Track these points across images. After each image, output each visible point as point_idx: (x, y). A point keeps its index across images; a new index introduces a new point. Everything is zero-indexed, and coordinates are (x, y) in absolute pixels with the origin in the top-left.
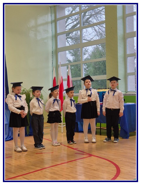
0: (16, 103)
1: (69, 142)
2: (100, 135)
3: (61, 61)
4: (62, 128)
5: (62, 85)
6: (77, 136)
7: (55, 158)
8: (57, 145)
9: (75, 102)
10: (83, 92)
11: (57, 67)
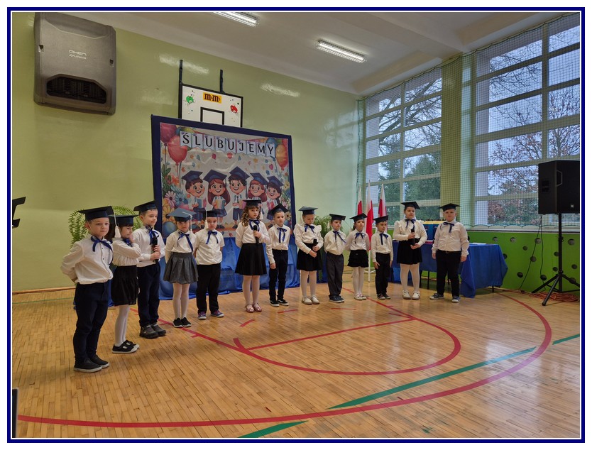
0: (306, 237)
1: (379, 296)
2: (428, 289)
3: (370, 178)
4: (370, 275)
5: (371, 212)
6: (392, 289)
7: (359, 317)
8: (361, 298)
10: (401, 223)
11: (364, 187)
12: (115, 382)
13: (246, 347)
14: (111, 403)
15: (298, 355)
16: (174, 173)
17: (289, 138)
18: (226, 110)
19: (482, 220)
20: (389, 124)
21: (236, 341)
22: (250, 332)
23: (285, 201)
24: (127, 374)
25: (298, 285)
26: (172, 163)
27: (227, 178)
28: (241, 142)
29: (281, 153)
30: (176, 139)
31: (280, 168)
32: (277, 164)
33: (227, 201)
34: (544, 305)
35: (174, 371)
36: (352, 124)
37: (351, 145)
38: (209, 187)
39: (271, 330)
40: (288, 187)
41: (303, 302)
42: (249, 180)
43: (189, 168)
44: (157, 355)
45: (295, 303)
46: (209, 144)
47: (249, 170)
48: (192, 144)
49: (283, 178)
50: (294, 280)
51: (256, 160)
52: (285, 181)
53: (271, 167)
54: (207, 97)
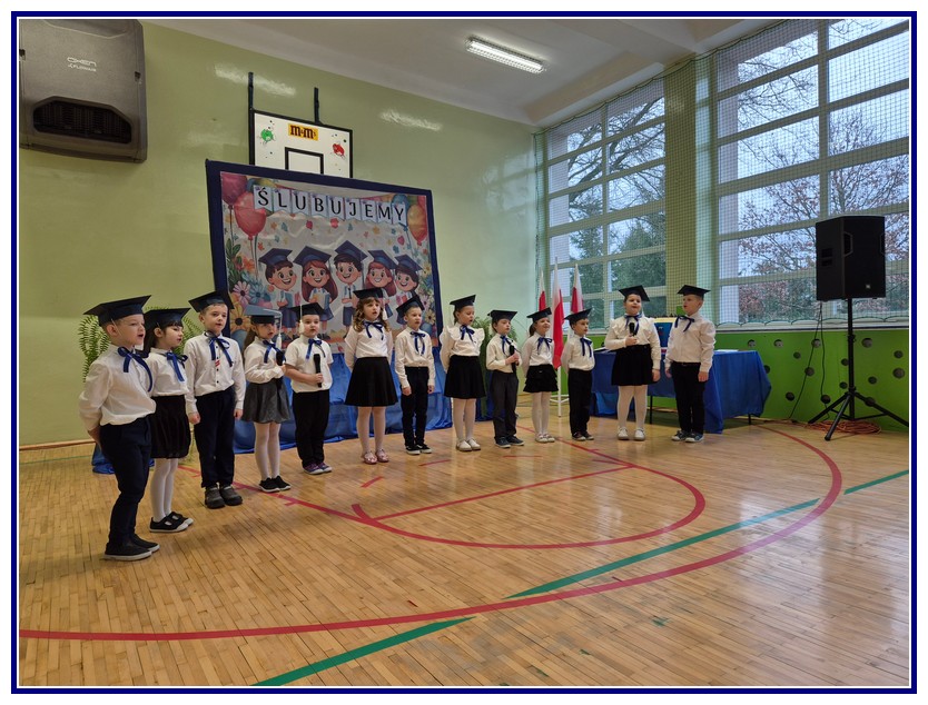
1: (575, 436)
2: (651, 423)
4: (559, 406)
5: (559, 309)
6: (595, 426)
7: (547, 467)
8: (546, 440)
9: (591, 345)
11: (548, 270)
12: (165, 574)
13: (372, 516)
14: (161, 606)
15: (455, 525)
16: (246, 253)
17: (428, 193)
18: (326, 150)
19: (730, 315)
20: (583, 175)
21: (356, 508)
22: (378, 495)
23: (426, 294)
24: (185, 562)
25: (450, 425)
26: (243, 236)
27: (332, 259)
28: (353, 201)
29: (415, 217)
30: (247, 197)
31: (416, 242)
32: (411, 235)
33: (334, 295)
34: (828, 439)
35: (260, 555)
36: (525, 173)
37: (525, 206)
38: (304, 274)
39: (411, 491)
40: (430, 272)
41: (458, 448)
42: (367, 262)
43: (270, 244)
44: (232, 533)
45: (447, 451)
46: (301, 206)
47: (366, 246)
48: (274, 205)
49: (420, 257)
50: (442, 417)
51: (376, 230)
52: (424, 263)
53: (401, 240)
54: (295, 131)
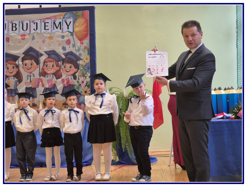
23: (83, 75)
27: (20, 59)
28: (36, 22)
31: (79, 42)
32: (76, 39)
33: (20, 81)
40: (88, 61)
51: (51, 38)
52: (85, 55)
53: (68, 42)
